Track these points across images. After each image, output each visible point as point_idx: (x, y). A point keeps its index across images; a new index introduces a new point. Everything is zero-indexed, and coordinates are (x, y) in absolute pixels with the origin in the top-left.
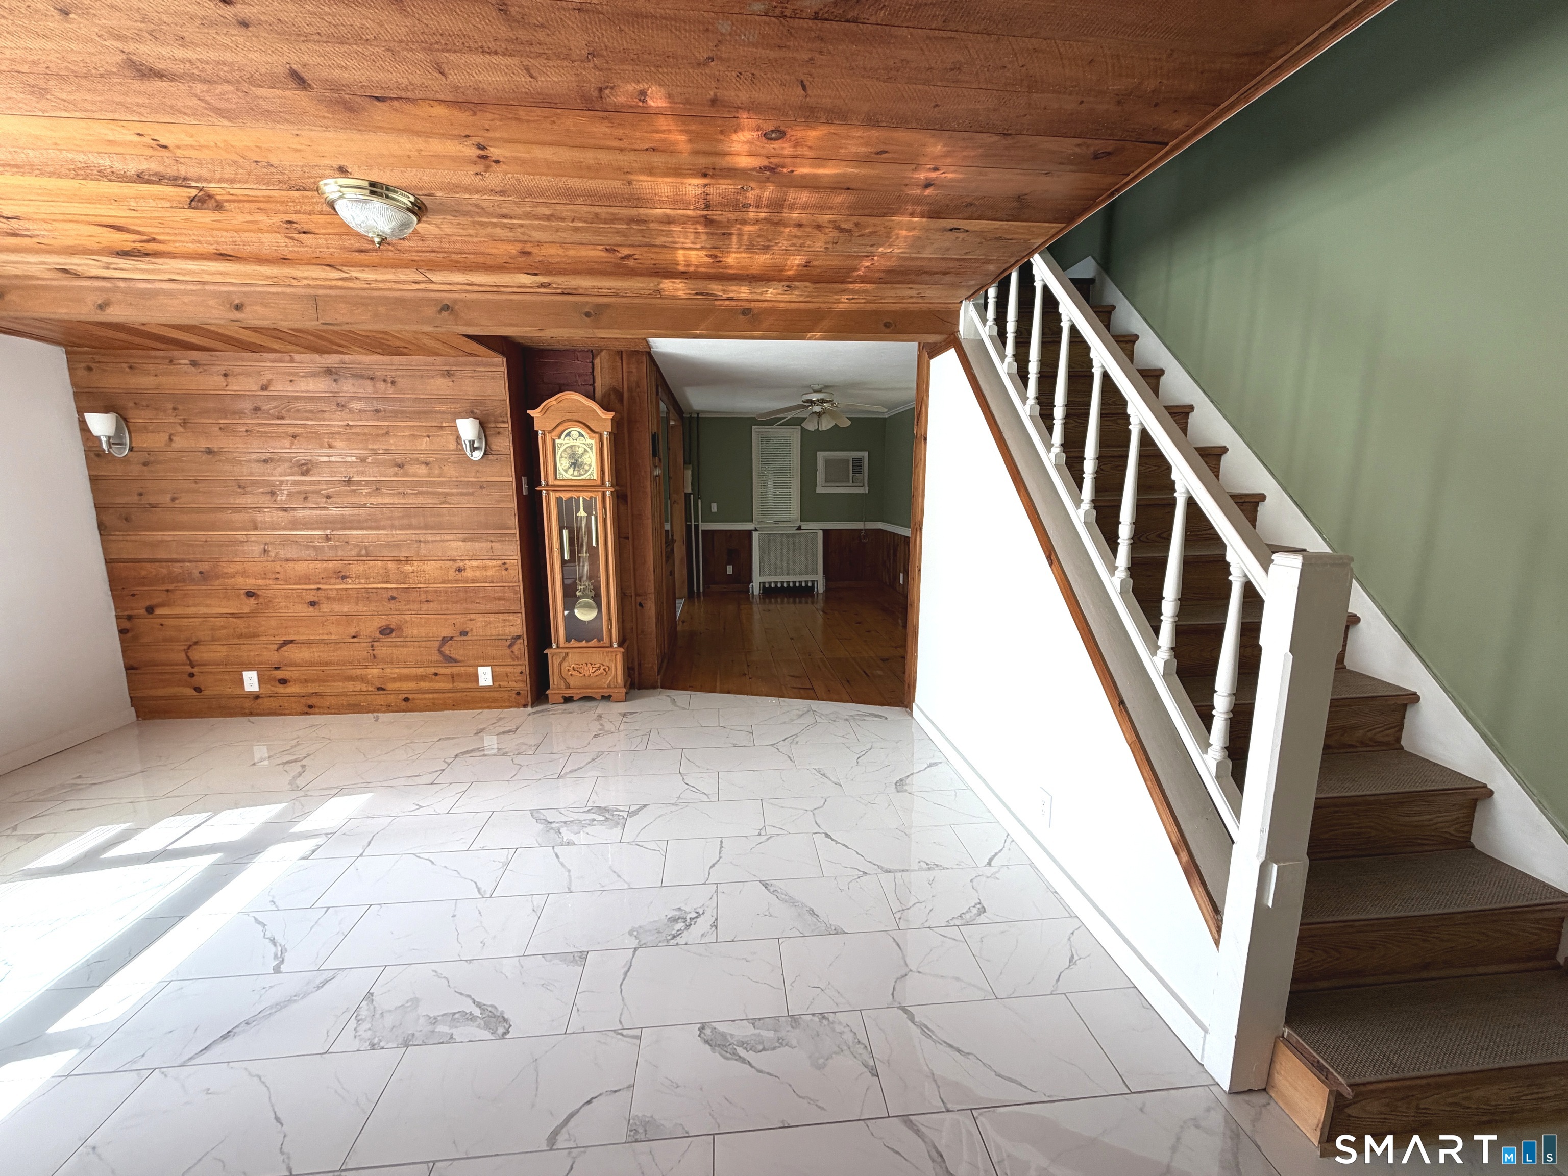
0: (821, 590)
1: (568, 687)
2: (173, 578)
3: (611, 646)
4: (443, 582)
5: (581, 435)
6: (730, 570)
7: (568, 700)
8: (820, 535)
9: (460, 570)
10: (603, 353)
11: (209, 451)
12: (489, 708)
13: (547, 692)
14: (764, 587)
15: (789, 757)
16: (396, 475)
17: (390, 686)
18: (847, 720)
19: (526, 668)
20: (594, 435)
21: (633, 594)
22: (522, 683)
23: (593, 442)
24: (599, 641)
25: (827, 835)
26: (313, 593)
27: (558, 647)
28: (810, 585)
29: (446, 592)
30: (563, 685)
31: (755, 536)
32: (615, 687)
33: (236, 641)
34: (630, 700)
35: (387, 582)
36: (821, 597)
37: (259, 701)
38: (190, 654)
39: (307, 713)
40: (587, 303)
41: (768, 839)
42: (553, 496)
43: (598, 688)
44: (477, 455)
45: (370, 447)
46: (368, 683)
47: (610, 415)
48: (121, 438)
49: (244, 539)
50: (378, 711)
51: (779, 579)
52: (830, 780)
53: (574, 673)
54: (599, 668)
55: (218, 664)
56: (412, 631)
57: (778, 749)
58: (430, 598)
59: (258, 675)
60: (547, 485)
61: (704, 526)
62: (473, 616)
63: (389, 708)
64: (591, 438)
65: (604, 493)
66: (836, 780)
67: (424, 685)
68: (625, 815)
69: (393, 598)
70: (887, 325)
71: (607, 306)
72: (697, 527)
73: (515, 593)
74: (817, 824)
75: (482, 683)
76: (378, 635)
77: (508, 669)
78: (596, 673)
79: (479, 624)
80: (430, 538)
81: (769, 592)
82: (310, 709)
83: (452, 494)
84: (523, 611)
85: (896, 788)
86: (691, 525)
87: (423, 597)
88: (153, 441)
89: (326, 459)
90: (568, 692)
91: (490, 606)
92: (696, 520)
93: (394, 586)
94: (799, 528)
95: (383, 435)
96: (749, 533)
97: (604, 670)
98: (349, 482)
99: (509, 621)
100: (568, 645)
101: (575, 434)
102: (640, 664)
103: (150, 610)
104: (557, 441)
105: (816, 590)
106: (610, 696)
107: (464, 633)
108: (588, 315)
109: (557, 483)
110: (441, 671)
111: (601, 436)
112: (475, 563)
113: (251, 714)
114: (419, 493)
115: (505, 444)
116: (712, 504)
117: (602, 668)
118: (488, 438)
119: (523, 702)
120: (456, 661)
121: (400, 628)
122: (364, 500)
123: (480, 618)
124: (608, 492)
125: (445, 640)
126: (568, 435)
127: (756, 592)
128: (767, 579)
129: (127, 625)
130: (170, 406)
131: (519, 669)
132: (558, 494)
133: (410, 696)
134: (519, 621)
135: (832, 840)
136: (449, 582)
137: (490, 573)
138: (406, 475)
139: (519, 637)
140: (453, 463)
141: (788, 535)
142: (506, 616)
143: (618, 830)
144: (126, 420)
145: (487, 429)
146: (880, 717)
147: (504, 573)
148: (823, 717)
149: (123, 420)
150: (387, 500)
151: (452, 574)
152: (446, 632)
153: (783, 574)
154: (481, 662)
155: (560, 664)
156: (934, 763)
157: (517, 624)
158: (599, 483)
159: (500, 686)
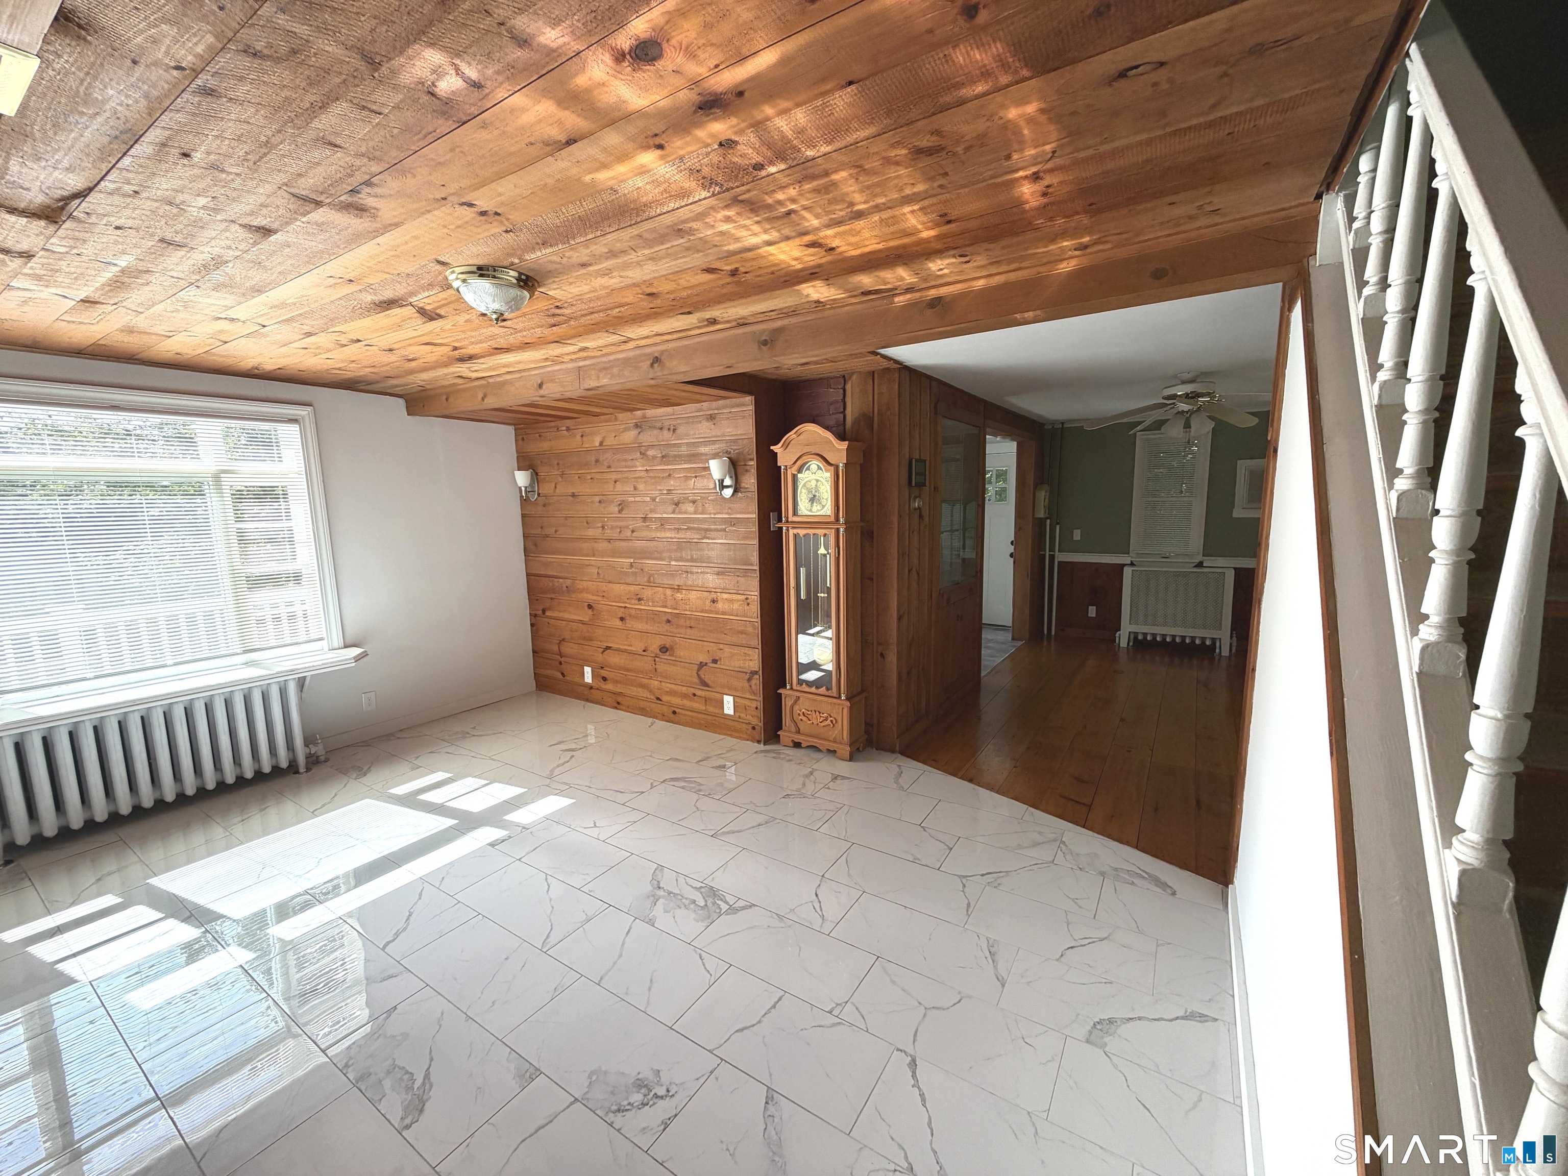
0: (1226, 652)
1: (798, 732)
2: (553, 590)
3: (840, 697)
4: (702, 611)
5: (819, 468)
6: (1092, 612)
7: (797, 745)
8: (1230, 578)
9: (713, 601)
10: (854, 377)
11: (573, 495)
12: (731, 736)
13: (779, 733)
14: (1136, 638)
15: (969, 905)
16: (674, 512)
17: (665, 698)
18: (1103, 874)
19: (760, 705)
20: (829, 467)
21: (875, 643)
22: (755, 718)
23: (828, 474)
24: (828, 689)
25: (913, 1064)
26: (622, 609)
27: (792, 689)
28: (1208, 643)
29: (703, 620)
30: (793, 729)
31: (1128, 571)
32: (841, 743)
33: (582, 642)
34: (855, 761)
35: (665, 607)
36: (1224, 663)
37: (592, 691)
38: (562, 648)
39: (616, 708)
40: (764, 331)
41: (833, 1025)
42: (791, 532)
43: (825, 739)
44: (728, 493)
45: (659, 488)
46: (651, 691)
47: (844, 445)
48: (533, 487)
49: (587, 563)
50: (656, 718)
51: (1159, 630)
52: (995, 967)
53: (804, 719)
54: (826, 719)
55: (572, 658)
56: (681, 653)
57: (964, 886)
58: (692, 625)
59: (592, 671)
60: (787, 521)
61: (1060, 557)
62: (721, 646)
63: (664, 718)
64: (827, 471)
65: (838, 530)
66: (1003, 972)
67: (687, 703)
68: (725, 907)
69: (668, 621)
70: (1158, 275)
71: (781, 330)
72: (1052, 558)
73: (755, 629)
74: (915, 1035)
75: (726, 711)
76: (658, 652)
77: (748, 703)
78: (822, 724)
79: (726, 655)
80: (695, 570)
81: (1141, 645)
82: (617, 705)
83: (710, 530)
84: (760, 647)
85: (1090, 1032)
86: (1044, 556)
87: (688, 624)
88: (547, 489)
89: (633, 499)
90: (798, 738)
91: (734, 639)
92: (1052, 549)
93: (670, 611)
94: (1200, 565)
95: (666, 478)
96: (1122, 566)
97: (832, 721)
98: (645, 519)
99: (749, 655)
100: (799, 688)
101: (814, 467)
102: (879, 722)
103: (544, 611)
104: (799, 476)
105: (1217, 651)
106: (835, 752)
107: (715, 661)
108: (765, 343)
109: (796, 519)
110: (699, 693)
111: (837, 467)
112: (725, 596)
113: (587, 700)
114: (689, 529)
115: (750, 481)
116: (1075, 531)
117: (830, 719)
118: (739, 476)
119: (757, 738)
120: (708, 686)
121: (672, 648)
122: (654, 535)
123: (727, 649)
124: (842, 530)
125: (702, 665)
126: (808, 469)
127: (1124, 644)
128: (1141, 629)
129: (534, 621)
130: (556, 463)
131: (754, 705)
132: (796, 531)
133: (677, 710)
134: (756, 657)
135: (914, 1075)
136: (706, 611)
137: (736, 606)
138: (680, 513)
139: (756, 673)
140: (713, 500)
141: (1177, 574)
142: (746, 650)
143: (701, 925)
144: (537, 474)
145: (738, 468)
146: (1163, 885)
147: (746, 607)
148: (1069, 857)
149: (535, 475)
150: (668, 535)
151: (708, 603)
152: (703, 658)
153: (1165, 624)
154: (726, 691)
155: (792, 706)
156: (1202, 1016)
157: (753, 661)
158: (832, 519)
159: (740, 717)
